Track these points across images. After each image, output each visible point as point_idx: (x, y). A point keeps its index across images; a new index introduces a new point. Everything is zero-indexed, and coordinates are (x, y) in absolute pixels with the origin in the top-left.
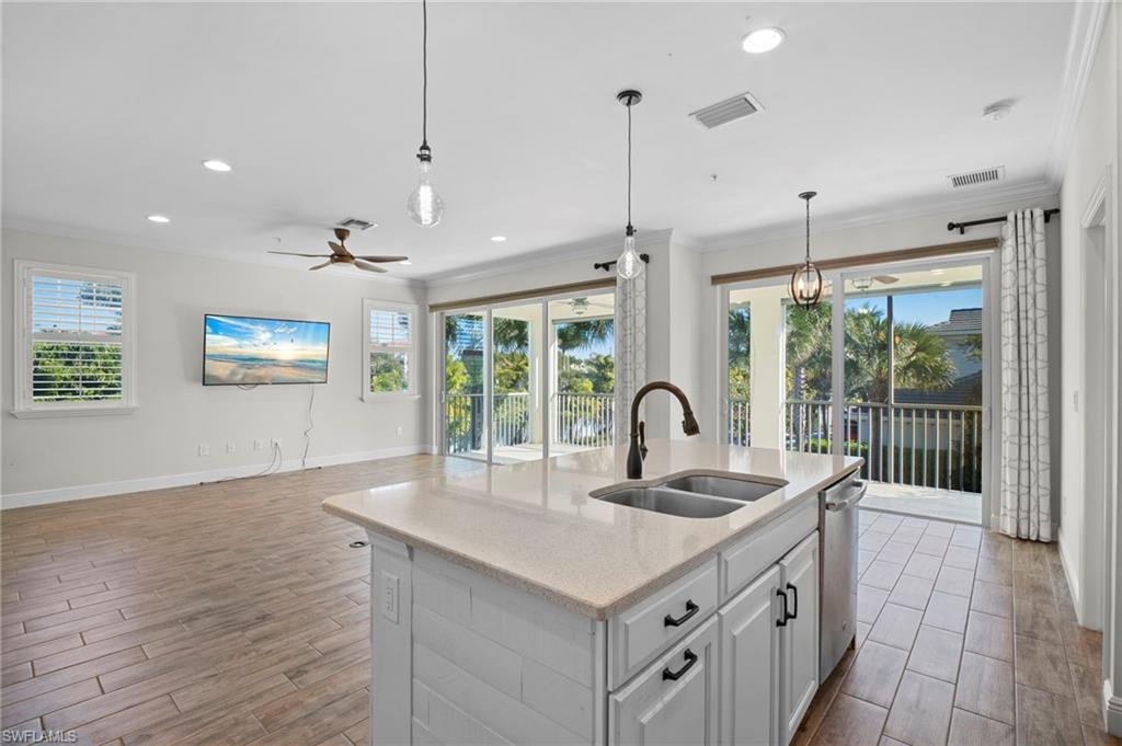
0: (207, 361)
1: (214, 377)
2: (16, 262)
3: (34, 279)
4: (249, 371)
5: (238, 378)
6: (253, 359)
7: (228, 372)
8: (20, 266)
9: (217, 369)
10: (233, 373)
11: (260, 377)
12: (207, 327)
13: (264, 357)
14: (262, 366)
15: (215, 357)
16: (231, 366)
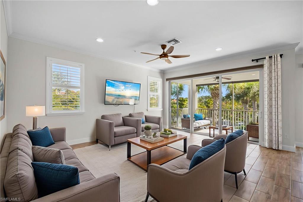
0: (106, 96)
1: (108, 102)
2: (47, 57)
3: (53, 64)
4: (118, 100)
5: (114, 102)
6: (119, 96)
7: (112, 100)
8: (48, 59)
9: (109, 99)
10: (113, 100)
11: (121, 102)
12: (107, 84)
13: (122, 95)
14: (122, 98)
15: (108, 95)
16: (113, 98)
